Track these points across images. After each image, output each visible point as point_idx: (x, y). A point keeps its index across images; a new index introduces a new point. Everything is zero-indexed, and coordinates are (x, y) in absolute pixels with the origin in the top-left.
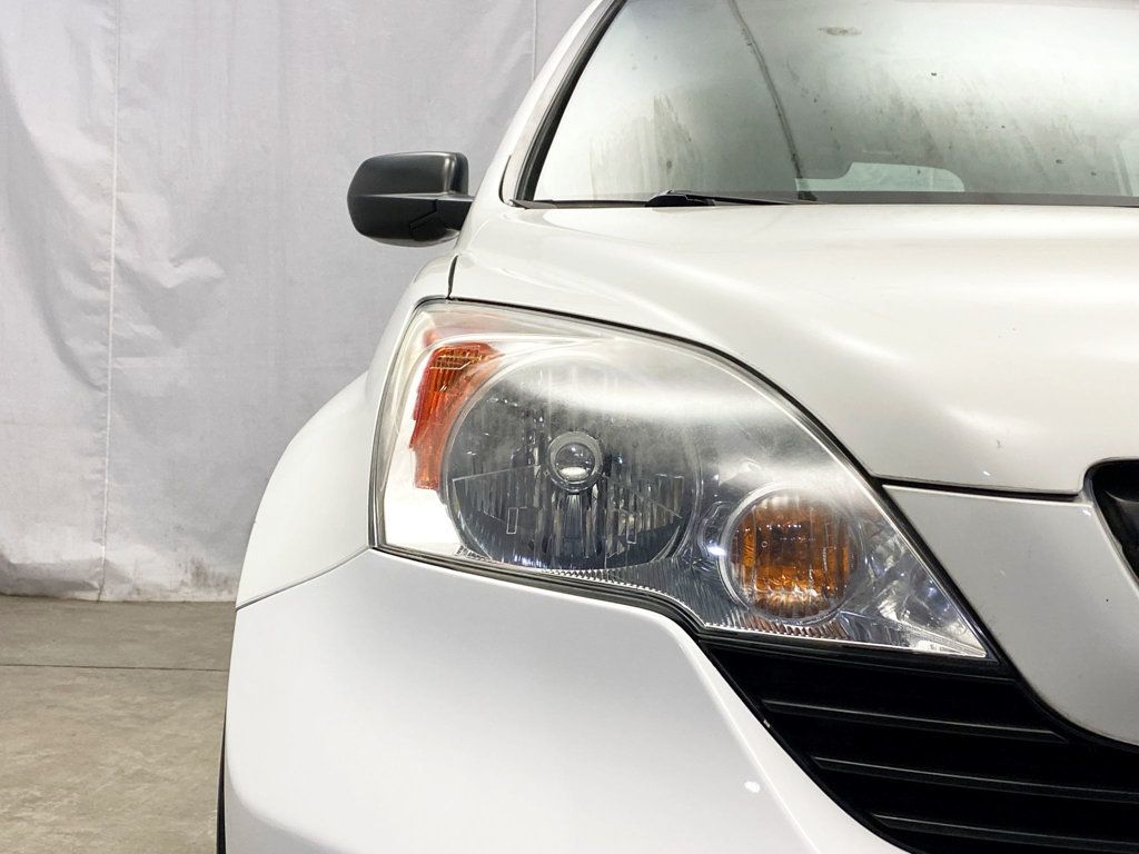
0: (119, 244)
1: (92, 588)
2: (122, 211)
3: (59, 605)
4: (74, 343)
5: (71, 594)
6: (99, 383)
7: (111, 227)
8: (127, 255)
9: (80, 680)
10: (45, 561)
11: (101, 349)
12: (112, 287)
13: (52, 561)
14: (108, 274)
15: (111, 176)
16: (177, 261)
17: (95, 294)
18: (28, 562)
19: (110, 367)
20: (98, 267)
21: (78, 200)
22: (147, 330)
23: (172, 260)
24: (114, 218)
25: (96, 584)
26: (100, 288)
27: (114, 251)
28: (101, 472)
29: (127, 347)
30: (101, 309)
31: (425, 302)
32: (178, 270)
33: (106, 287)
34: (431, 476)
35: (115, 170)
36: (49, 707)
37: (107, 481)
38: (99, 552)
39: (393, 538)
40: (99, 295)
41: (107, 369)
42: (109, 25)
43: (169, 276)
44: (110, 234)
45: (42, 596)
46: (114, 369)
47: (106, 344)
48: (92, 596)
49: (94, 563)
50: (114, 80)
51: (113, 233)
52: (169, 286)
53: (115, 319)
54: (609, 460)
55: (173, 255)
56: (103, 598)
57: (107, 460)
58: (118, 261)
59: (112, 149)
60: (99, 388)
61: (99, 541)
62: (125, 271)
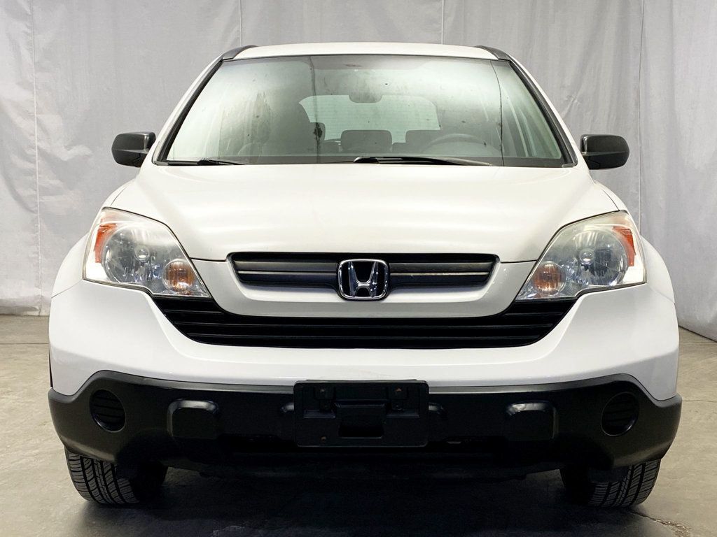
0: (39, 140)
1: (35, 310)
2: (39, 123)
3: (20, 318)
4: (20, 191)
5: (25, 313)
6: (33, 209)
7: (34, 132)
8: (43, 145)
9: (29, 349)
10: (12, 297)
11: (34, 192)
12: (37, 162)
13: (16, 297)
14: (35, 156)
15: (33, 106)
16: (68, 147)
17: (29, 166)
18: (4, 298)
19: (38, 201)
20: (29, 152)
21: (18, 120)
22: (56, 182)
23: (66, 147)
24: (36, 127)
25: (37, 308)
26: (30, 162)
27: (37, 143)
28: (38, 253)
29: (45, 191)
30: (31, 173)
31: (105, 208)
32: (69, 152)
33: (34, 162)
34: (100, 259)
35: (35, 103)
36: (15, 360)
37: (40, 258)
38: (39, 292)
39: (88, 277)
40: (31, 166)
41: (36, 202)
42: (29, 31)
43: (66, 155)
44: (34, 135)
45: (13, 315)
46: (40, 203)
47: (36, 190)
48: (36, 313)
49: (36, 297)
50: (32, 58)
51: (36, 135)
52: (65, 160)
53: (39, 178)
54: (152, 254)
55: (66, 145)
56: (41, 314)
57: (39, 247)
58: (39, 148)
59: (33, 93)
60: (33, 212)
61: (37, 287)
62: (43, 153)
